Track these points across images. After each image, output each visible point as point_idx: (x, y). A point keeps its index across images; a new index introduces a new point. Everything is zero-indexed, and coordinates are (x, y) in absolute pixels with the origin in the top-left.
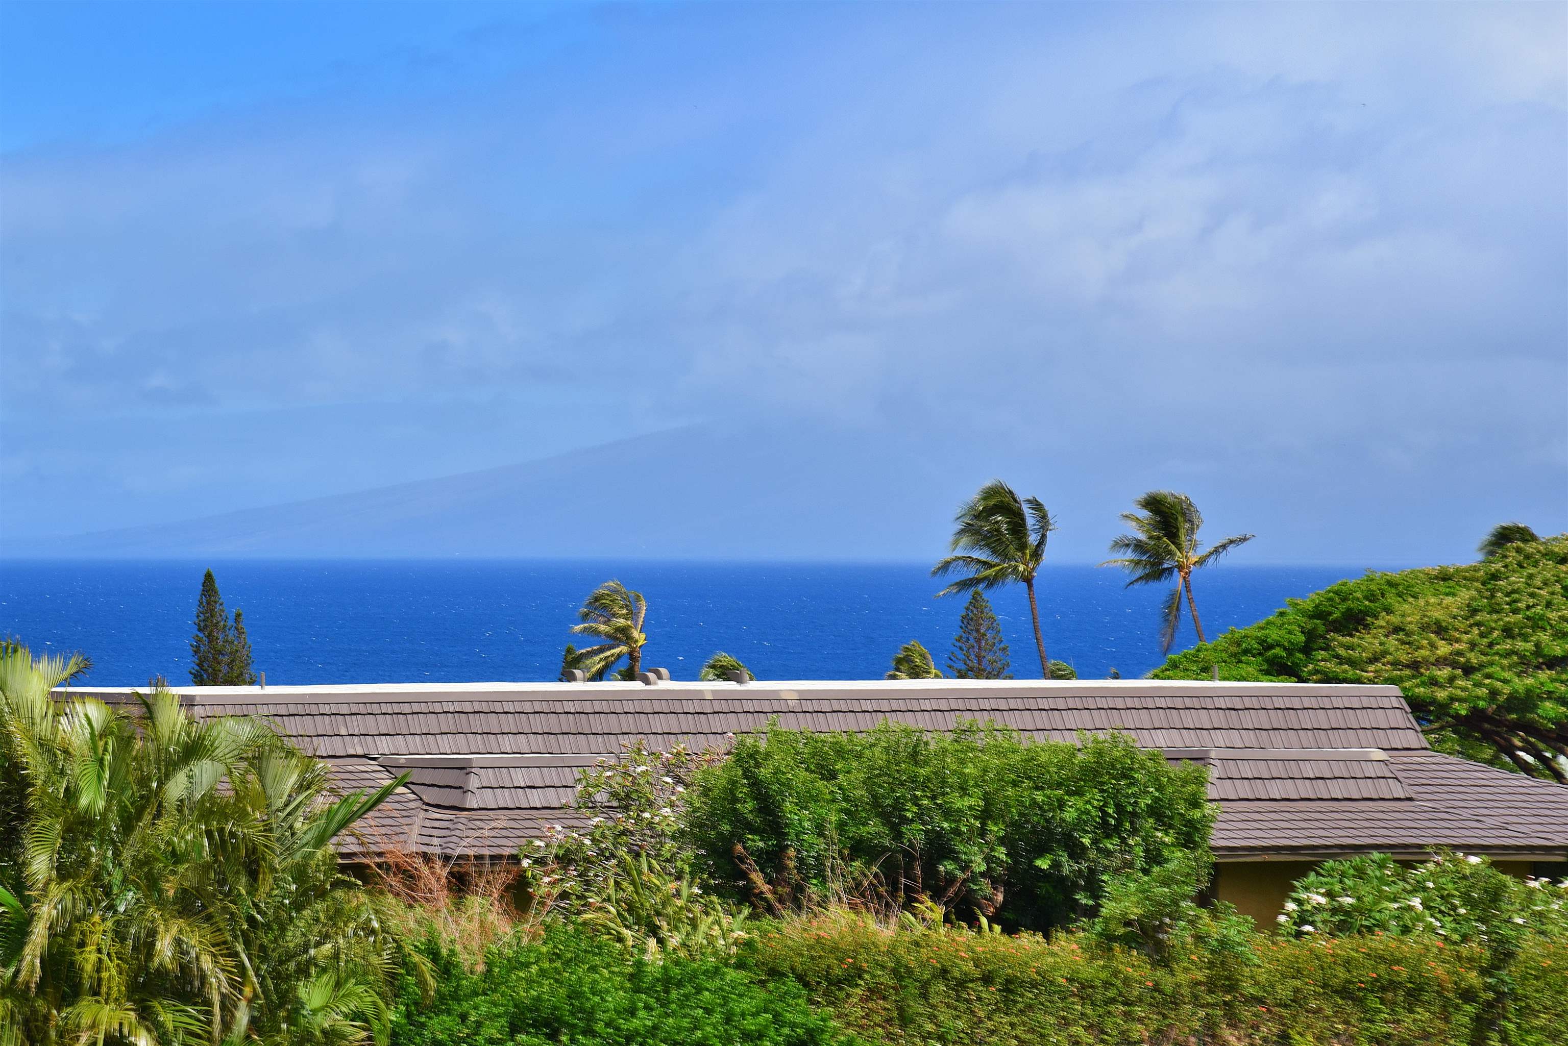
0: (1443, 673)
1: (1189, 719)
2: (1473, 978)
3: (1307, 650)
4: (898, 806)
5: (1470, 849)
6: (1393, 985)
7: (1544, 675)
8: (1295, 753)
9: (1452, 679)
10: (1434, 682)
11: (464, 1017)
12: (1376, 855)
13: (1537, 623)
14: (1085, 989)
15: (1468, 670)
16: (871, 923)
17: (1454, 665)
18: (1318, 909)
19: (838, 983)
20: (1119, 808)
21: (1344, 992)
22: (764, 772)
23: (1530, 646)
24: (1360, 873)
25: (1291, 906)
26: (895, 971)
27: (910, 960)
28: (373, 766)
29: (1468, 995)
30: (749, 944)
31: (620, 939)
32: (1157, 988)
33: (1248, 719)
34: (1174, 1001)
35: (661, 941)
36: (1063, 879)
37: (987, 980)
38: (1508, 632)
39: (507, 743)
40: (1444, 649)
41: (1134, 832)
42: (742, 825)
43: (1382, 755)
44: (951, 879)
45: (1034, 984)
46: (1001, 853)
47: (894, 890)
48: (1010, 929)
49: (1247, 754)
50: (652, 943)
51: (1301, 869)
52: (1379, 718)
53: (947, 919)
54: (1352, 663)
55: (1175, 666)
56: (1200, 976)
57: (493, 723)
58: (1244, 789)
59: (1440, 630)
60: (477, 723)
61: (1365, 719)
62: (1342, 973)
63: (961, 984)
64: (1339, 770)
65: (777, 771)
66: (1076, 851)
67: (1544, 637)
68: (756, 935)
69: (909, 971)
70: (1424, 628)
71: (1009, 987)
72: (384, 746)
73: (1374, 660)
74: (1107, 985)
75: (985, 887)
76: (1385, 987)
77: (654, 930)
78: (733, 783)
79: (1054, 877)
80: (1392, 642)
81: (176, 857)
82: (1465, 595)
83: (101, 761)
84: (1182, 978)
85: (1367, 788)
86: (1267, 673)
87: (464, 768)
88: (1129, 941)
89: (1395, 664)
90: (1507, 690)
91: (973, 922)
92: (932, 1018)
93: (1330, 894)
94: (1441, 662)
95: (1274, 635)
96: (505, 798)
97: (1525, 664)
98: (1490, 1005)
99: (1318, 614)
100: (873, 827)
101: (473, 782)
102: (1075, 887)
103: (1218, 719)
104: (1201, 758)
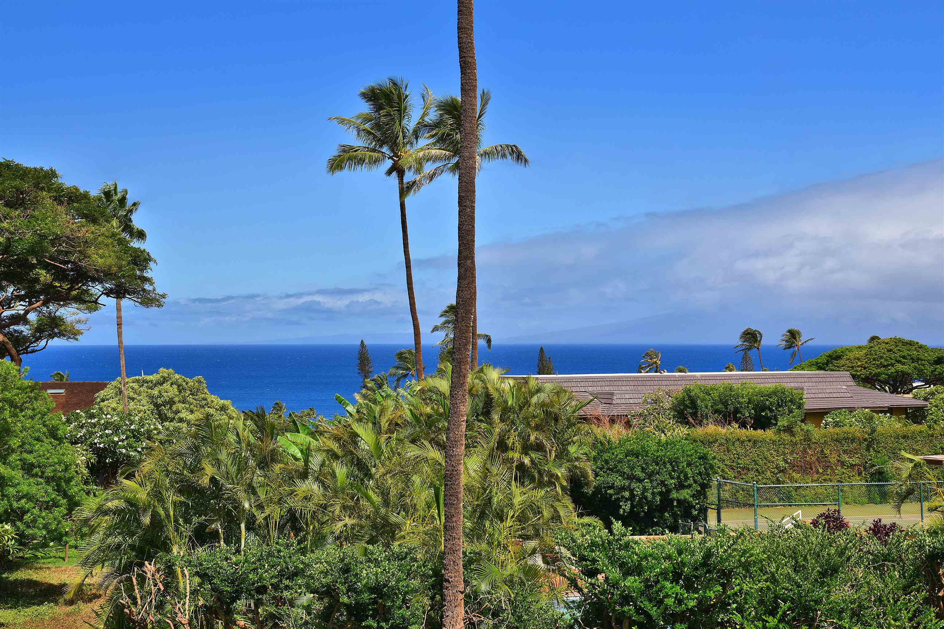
0: (860, 369)
1: (799, 380)
2: (866, 436)
3: (827, 364)
4: (727, 401)
5: (865, 408)
6: (848, 439)
7: (882, 369)
8: (825, 387)
9: (861, 370)
10: (857, 371)
11: (613, 454)
12: (844, 410)
13: (881, 357)
14: (774, 442)
15: (865, 368)
16: (720, 429)
17: (862, 367)
18: (830, 422)
19: (712, 443)
20: (782, 401)
21: (836, 440)
22: (692, 394)
23: (879, 363)
24: (840, 413)
25: (824, 422)
26: (726, 440)
27: (730, 437)
28: (589, 394)
29: (865, 440)
30: (688, 434)
31: (654, 434)
32: (791, 441)
33: (813, 380)
34: (796, 444)
35: (665, 434)
36: (768, 417)
37: (749, 441)
38: (874, 359)
39: (623, 388)
40: (859, 363)
41: (786, 406)
42: (686, 406)
43: (845, 387)
44: (740, 418)
45: (761, 441)
46: (753, 411)
47: (726, 421)
48: (755, 429)
49: (814, 388)
50: (663, 435)
51: (827, 413)
52: (845, 379)
53: (739, 427)
54: (838, 367)
55: (795, 368)
56: (802, 438)
57: (620, 383)
58: (812, 396)
59: (859, 359)
60: (615, 383)
61: (841, 379)
62: (836, 436)
63: (743, 442)
64: (835, 391)
65: (696, 393)
66: (771, 411)
67: (883, 360)
68: (690, 432)
69: (730, 440)
70: (855, 359)
71: (755, 442)
72: (592, 389)
73: (843, 366)
74: (779, 441)
75: (749, 419)
76: (846, 439)
77: (663, 432)
78: (684, 396)
79: (766, 417)
80: (847, 362)
81: (535, 417)
82: (864, 351)
83: (513, 393)
84: (797, 439)
85: (842, 395)
86: (817, 369)
87: (612, 394)
88: (785, 431)
89: (848, 367)
90: (874, 372)
91: (746, 427)
92: (736, 450)
93: (833, 419)
94: (858, 366)
95: (819, 361)
96: (623, 401)
97: (878, 366)
98: (870, 442)
99: (830, 356)
100: (720, 406)
101: (614, 397)
102: (771, 418)
103: (806, 380)
104: (802, 389)
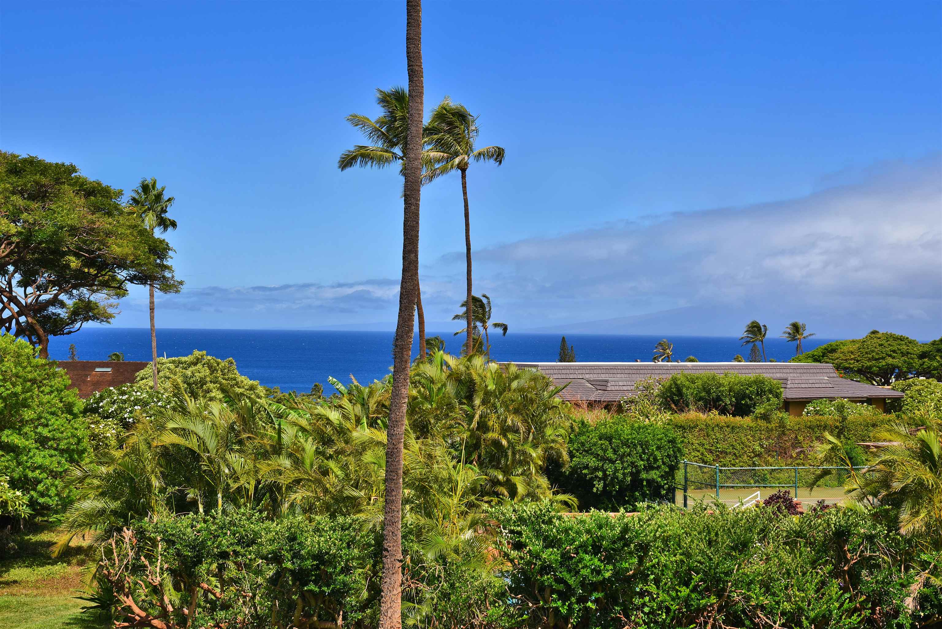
0: (852, 362)
1: (785, 371)
2: (838, 424)
3: (823, 356)
4: (709, 390)
5: (845, 398)
6: (820, 426)
7: (874, 362)
8: (807, 378)
9: (854, 363)
10: (850, 364)
11: (589, 437)
12: (824, 399)
13: (873, 351)
14: (751, 428)
15: (858, 361)
16: (701, 415)
17: (855, 360)
18: (811, 411)
19: (692, 428)
20: (761, 390)
21: (810, 427)
22: (679, 382)
23: (871, 356)
24: (821, 403)
25: (806, 410)
26: (706, 425)
27: (710, 423)
28: (584, 381)
29: (837, 427)
30: (671, 420)
31: (639, 419)
32: (767, 427)
33: (798, 371)
34: (772, 430)
35: (649, 419)
36: (748, 405)
37: (728, 427)
38: (866, 353)
39: (619, 376)
40: (853, 357)
41: (765, 395)
42: (673, 393)
43: (828, 378)
44: (720, 405)
45: (739, 427)
46: (734, 399)
47: (706, 408)
48: (734, 416)
49: (797, 378)
50: (647, 420)
51: (809, 402)
52: (828, 371)
53: (719, 414)
54: (832, 359)
55: (793, 360)
56: (777, 425)
57: (615, 371)
58: (796, 386)
59: (852, 353)
60: (611, 371)
61: (825, 371)
62: (809, 423)
63: (722, 428)
64: (818, 381)
65: (682, 382)
66: (751, 399)
67: (874, 354)
68: (672, 418)
69: (709, 425)
70: (848, 352)
71: (733, 428)
72: (587, 376)
73: (837, 359)
74: (756, 427)
75: (730, 407)
76: (818, 426)
77: (647, 417)
78: (671, 384)
79: (746, 405)
80: (841, 355)
81: (513, 401)
82: (857, 345)
84: (773, 425)
85: (824, 385)
86: (814, 361)
87: (607, 381)
88: (761, 418)
89: (842, 360)
90: (866, 365)
91: (725, 414)
92: (715, 435)
93: (814, 407)
94: (851, 359)
95: (815, 353)
96: (617, 388)
97: (869, 360)
98: (841, 429)
99: (825, 349)
100: (703, 394)
101: (609, 384)
102: (751, 407)
103: (791, 371)
104: (786, 379)
